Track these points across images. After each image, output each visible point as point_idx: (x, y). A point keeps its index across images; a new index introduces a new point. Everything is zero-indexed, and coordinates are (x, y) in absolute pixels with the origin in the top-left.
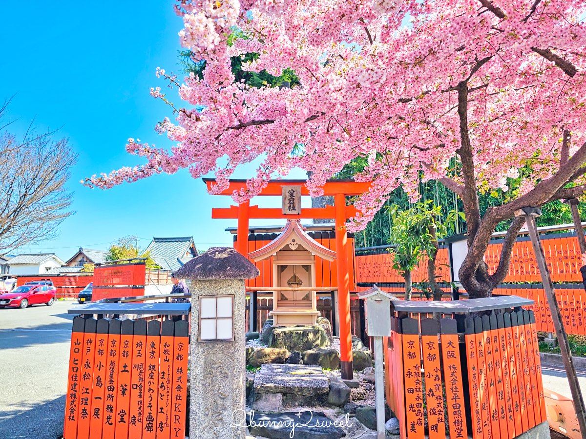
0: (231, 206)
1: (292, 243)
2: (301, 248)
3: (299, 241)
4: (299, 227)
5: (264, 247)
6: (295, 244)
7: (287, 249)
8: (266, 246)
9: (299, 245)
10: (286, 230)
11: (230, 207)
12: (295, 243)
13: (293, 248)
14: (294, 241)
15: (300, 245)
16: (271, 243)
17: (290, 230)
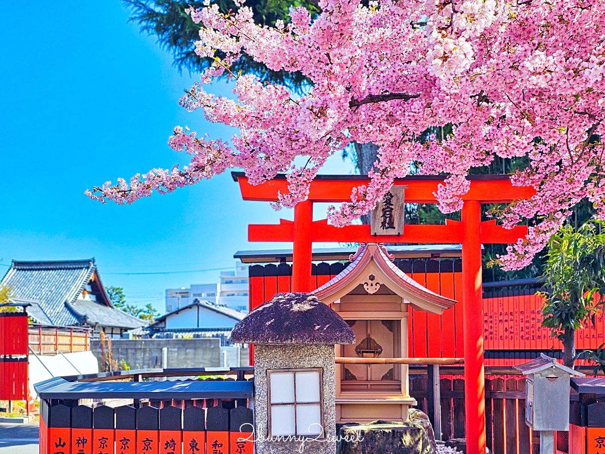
0: (281, 220)
1: (370, 282)
2: (384, 291)
3: (381, 279)
4: (383, 255)
5: (320, 289)
6: (374, 284)
7: (360, 291)
8: (324, 287)
9: (381, 285)
10: (359, 258)
11: (278, 223)
12: (374, 282)
13: (371, 290)
14: (372, 278)
15: (383, 286)
16: (332, 282)
17: (367, 260)
